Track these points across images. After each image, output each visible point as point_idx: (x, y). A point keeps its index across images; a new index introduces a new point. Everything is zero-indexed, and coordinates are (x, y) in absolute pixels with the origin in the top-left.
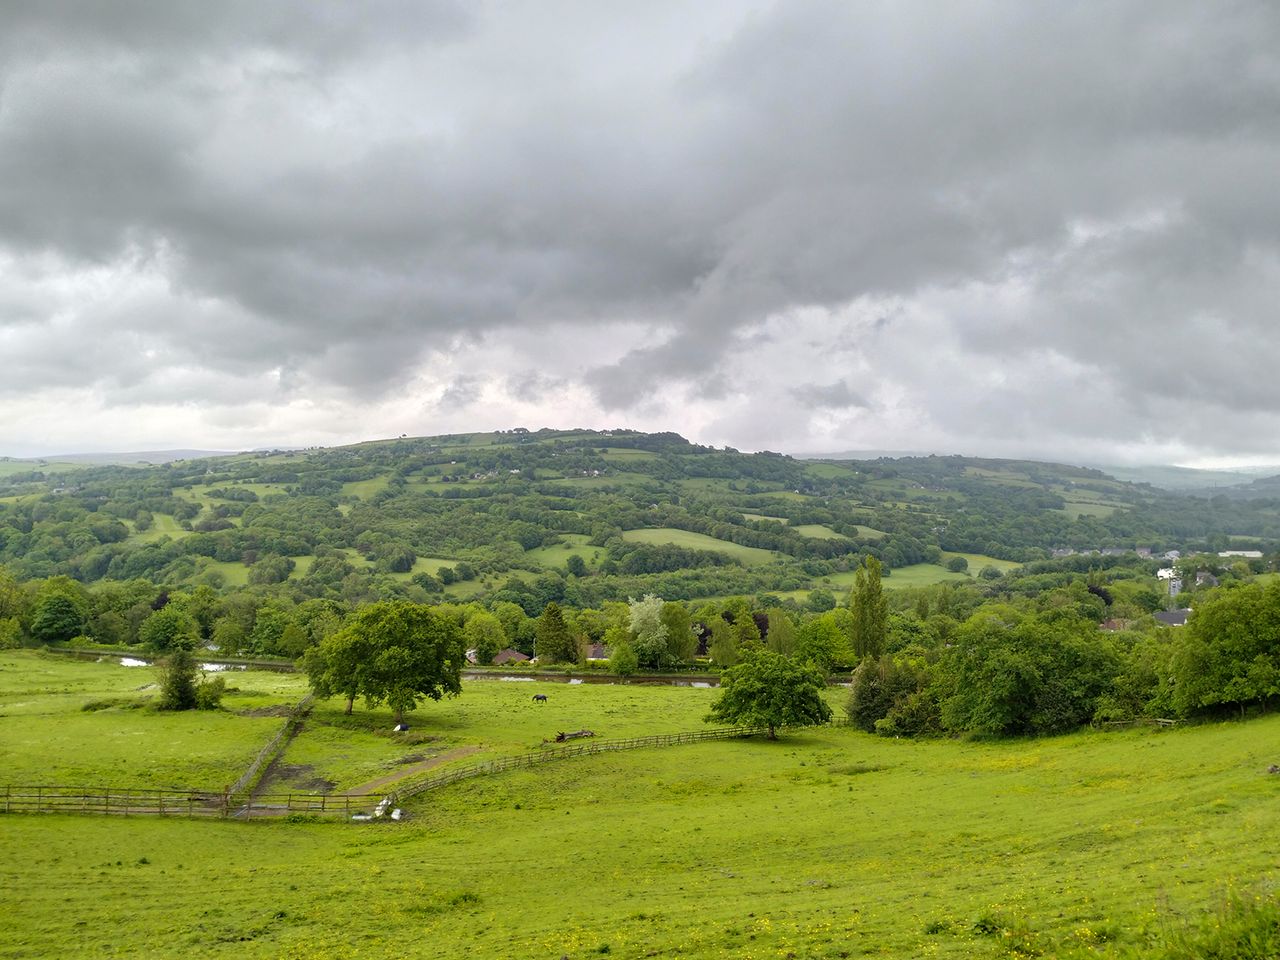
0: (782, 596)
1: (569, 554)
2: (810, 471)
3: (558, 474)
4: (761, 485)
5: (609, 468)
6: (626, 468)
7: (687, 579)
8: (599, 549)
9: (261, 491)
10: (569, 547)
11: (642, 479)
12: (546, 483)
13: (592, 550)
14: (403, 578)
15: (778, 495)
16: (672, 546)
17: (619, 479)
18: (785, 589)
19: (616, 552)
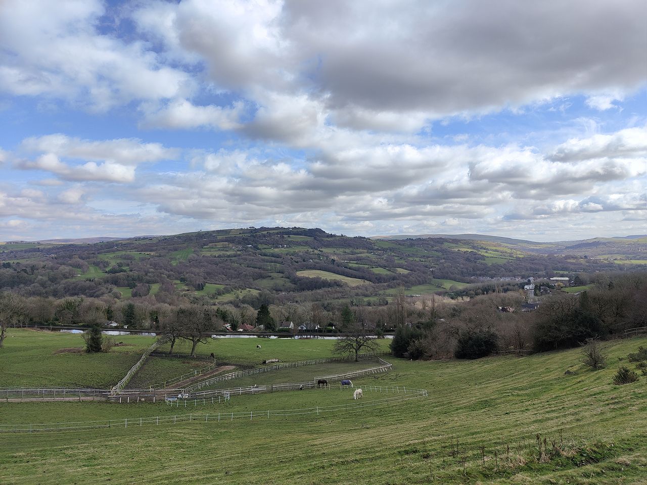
1: (273, 282)
2: (378, 244)
3: (268, 247)
4: (357, 251)
5: (290, 244)
6: (298, 244)
10: (272, 279)
11: (306, 248)
12: (263, 251)
13: (284, 280)
14: (199, 293)
15: (363, 255)
16: (318, 278)
17: (295, 249)
18: (366, 296)
19: (294, 281)
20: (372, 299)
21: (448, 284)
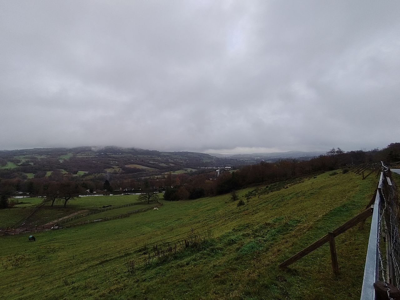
0: (156, 176)
1: (113, 170)
2: (162, 154)
3: (111, 154)
7: (138, 174)
8: (121, 169)
9: (39, 157)
10: (113, 168)
12: (109, 156)
13: (119, 169)
14: (75, 175)
15: (156, 158)
16: (135, 168)
17: (125, 155)
18: (157, 175)
19: (124, 169)
20: (159, 176)
21: (189, 170)
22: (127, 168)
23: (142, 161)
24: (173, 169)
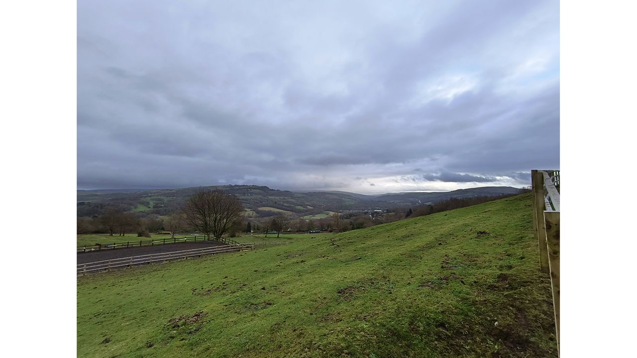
1: (247, 213)
3: (240, 195)
4: (286, 198)
5: (252, 194)
6: (256, 194)
8: (254, 212)
10: (246, 211)
11: (260, 196)
12: (238, 197)
13: (251, 212)
16: (270, 211)
17: (254, 197)
19: (258, 212)
21: (332, 213)
22: (261, 211)
23: (276, 202)
24: (312, 213)
